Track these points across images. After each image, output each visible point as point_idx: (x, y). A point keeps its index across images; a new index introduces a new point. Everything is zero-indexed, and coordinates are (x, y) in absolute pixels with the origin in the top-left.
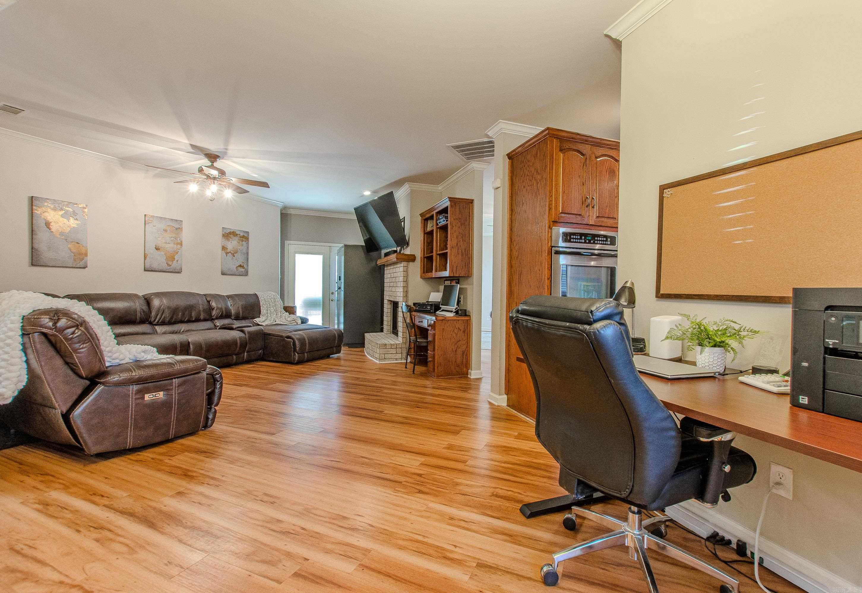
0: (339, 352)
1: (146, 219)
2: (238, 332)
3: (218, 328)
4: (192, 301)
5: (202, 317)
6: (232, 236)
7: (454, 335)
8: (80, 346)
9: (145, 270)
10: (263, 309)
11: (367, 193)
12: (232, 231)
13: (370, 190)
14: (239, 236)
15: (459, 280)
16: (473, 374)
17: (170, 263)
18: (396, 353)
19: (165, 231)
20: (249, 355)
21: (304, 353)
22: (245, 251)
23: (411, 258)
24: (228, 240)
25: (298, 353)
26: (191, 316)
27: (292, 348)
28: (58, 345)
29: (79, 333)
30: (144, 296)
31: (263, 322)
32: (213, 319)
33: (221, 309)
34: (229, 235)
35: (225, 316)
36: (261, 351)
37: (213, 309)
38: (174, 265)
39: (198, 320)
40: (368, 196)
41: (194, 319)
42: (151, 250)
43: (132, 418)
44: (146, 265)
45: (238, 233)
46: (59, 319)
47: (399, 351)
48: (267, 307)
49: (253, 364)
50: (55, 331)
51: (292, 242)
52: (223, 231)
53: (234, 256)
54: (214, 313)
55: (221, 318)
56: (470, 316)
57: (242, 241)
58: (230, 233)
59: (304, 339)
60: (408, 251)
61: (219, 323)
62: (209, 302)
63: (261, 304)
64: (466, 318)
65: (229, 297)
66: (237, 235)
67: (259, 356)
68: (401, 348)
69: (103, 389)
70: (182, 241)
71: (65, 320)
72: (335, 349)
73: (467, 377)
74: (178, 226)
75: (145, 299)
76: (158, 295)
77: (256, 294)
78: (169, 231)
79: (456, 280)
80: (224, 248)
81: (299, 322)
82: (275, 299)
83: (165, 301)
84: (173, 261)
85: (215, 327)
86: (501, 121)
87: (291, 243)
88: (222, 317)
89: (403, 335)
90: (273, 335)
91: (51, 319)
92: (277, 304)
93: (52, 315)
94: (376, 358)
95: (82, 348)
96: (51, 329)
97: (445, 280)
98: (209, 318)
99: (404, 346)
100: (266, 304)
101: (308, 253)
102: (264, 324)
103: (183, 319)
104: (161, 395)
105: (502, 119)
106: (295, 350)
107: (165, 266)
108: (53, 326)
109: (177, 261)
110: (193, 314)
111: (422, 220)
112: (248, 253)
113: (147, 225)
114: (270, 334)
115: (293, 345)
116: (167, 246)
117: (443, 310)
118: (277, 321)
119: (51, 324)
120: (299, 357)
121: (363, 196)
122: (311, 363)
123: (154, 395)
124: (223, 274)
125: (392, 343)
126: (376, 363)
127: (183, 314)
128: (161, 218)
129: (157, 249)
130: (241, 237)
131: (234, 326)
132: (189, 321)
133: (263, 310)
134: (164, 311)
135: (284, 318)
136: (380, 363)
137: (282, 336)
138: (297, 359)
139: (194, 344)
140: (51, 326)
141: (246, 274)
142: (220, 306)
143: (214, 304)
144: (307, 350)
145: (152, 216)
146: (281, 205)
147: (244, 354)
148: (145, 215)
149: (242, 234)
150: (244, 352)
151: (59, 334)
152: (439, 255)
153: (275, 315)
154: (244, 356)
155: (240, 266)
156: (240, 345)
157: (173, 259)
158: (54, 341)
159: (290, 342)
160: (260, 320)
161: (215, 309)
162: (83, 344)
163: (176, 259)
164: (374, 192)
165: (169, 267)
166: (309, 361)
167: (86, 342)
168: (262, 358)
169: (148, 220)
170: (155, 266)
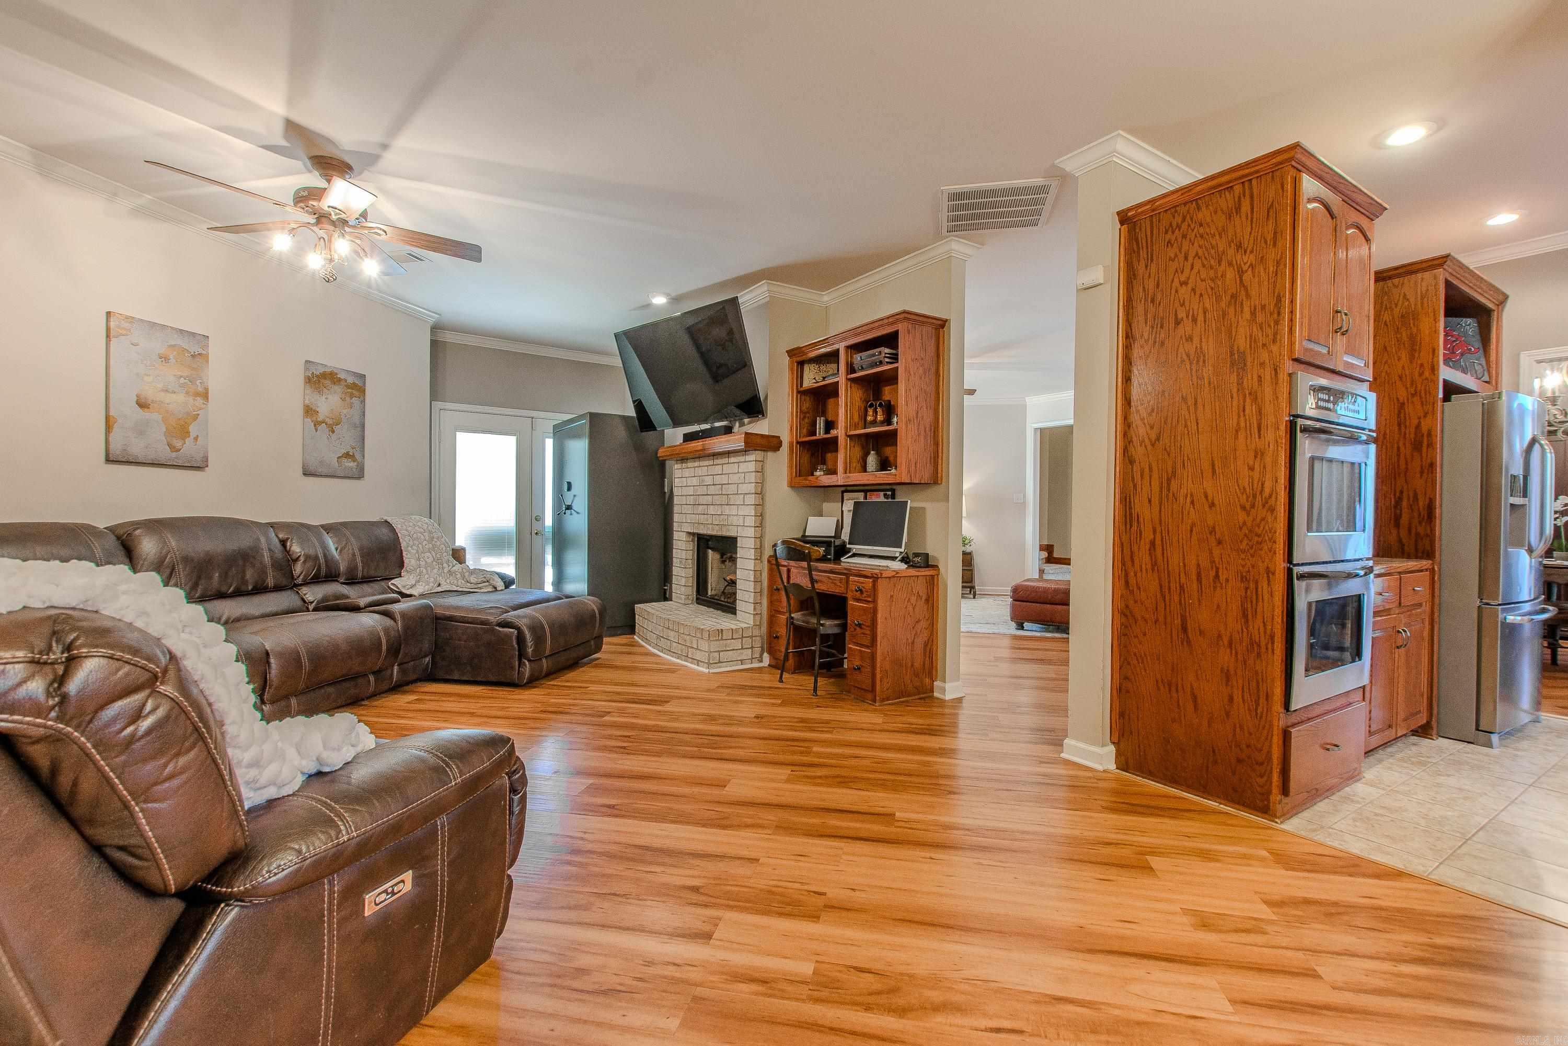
0: (598, 649)
1: (112, 324)
2: (377, 616)
3: (311, 607)
4: (240, 542)
5: (270, 582)
6: (327, 382)
7: (911, 609)
8: (165, 766)
9: (108, 460)
10: (409, 556)
11: (660, 300)
12: (328, 370)
13: (667, 295)
14: (343, 383)
15: (893, 491)
16: (949, 690)
17: (178, 444)
18: (742, 648)
19: (164, 358)
20: (403, 671)
21: (540, 659)
22: (356, 419)
23: (771, 444)
24: (320, 392)
25: (529, 661)
26: (244, 582)
27: (514, 649)
28: (65, 781)
29: (161, 713)
30: (111, 529)
31: (412, 587)
32: (296, 585)
33: (316, 558)
34: (323, 381)
35: (326, 577)
36: (427, 659)
37: (297, 559)
38: (188, 448)
39: (260, 589)
40: (658, 308)
41: (250, 588)
42: (125, 409)
43: (328, 998)
44: (112, 447)
45: (342, 376)
46: (72, 662)
47: (747, 642)
48: (417, 552)
49: (412, 692)
50: (59, 719)
51: (449, 405)
52: (306, 369)
53: (333, 432)
54: (298, 569)
55: (318, 582)
56: (937, 566)
57: (352, 396)
58: (324, 376)
59: (543, 627)
60: (761, 427)
61: (313, 594)
62: (283, 543)
63: (403, 545)
64: (929, 572)
65: (328, 528)
66: (340, 380)
67: (426, 669)
68: (751, 637)
69: (237, 920)
70: (207, 390)
71: (103, 661)
72: (592, 642)
73: (932, 697)
74: (195, 349)
75: (118, 538)
76: (155, 526)
77: (386, 521)
78: (172, 360)
79: (888, 490)
80: (309, 411)
81: (500, 585)
82: (430, 532)
83: (173, 544)
84: (184, 439)
85: (305, 607)
86: (1121, 132)
87: (447, 407)
88: (316, 580)
89: (755, 609)
90: (464, 620)
91: (38, 662)
92: (438, 543)
93: (40, 644)
94: (698, 662)
95: (171, 777)
96: (38, 710)
97: (843, 492)
98: (288, 584)
99: (756, 632)
100: (414, 544)
101: (484, 432)
102: (415, 592)
103: (224, 589)
104: (405, 882)
105: (1123, 130)
106: (522, 655)
107: (164, 454)
108: (49, 695)
109: (196, 438)
110: (250, 575)
111: (791, 363)
112: (363, 426)
113: (114, 342)
114: (451, 619)
115: (518, 643)
116: (168, 398)
117: (854, 555)
118: (443, 582)
119: (36, 687)
120: (532, 670)
121: (648, 306)
122: (553, 679)
123: (390, 890)
124: (307, 473)
125: (734, 627)
126: (703, 674)
127: (225, 576)
128: (153, 325)
129: (142, 404)
130: (348, 387)
131: (362, 602)
132: (239, 593)
133: (410, 560)
134: (173, 569)
135: (459, 576)
136: (711, 671)
137: (483, 623)
138: (527, 675)
139: (280, 655)
140: (42, 697)
141: (359, 475)
142: (311, 552)
143: (296, 548)
144: (547, 653)
145: (127, 317)
146: (431, 321)
147: (392, 671)
148: (109, 314)
149: (350, 380)
150: (393, 666)
151: (77, 728)
152: (851, 437)
153: (435, 571)
154: (392, 674)
155: (347, 455)
156: (388, 650)
157: (184, 432)
158: (44, 763)
159: (509, 636)
160: (403, 583)
161: (302, 559)
162: (178, 755)
163: (193, 435)
164: (676, 300)
165: (174, 455)
166: (551, 674)
167: (187, 744)
168: (431, 678)
169: (118, 327)
170: (137, 449)
